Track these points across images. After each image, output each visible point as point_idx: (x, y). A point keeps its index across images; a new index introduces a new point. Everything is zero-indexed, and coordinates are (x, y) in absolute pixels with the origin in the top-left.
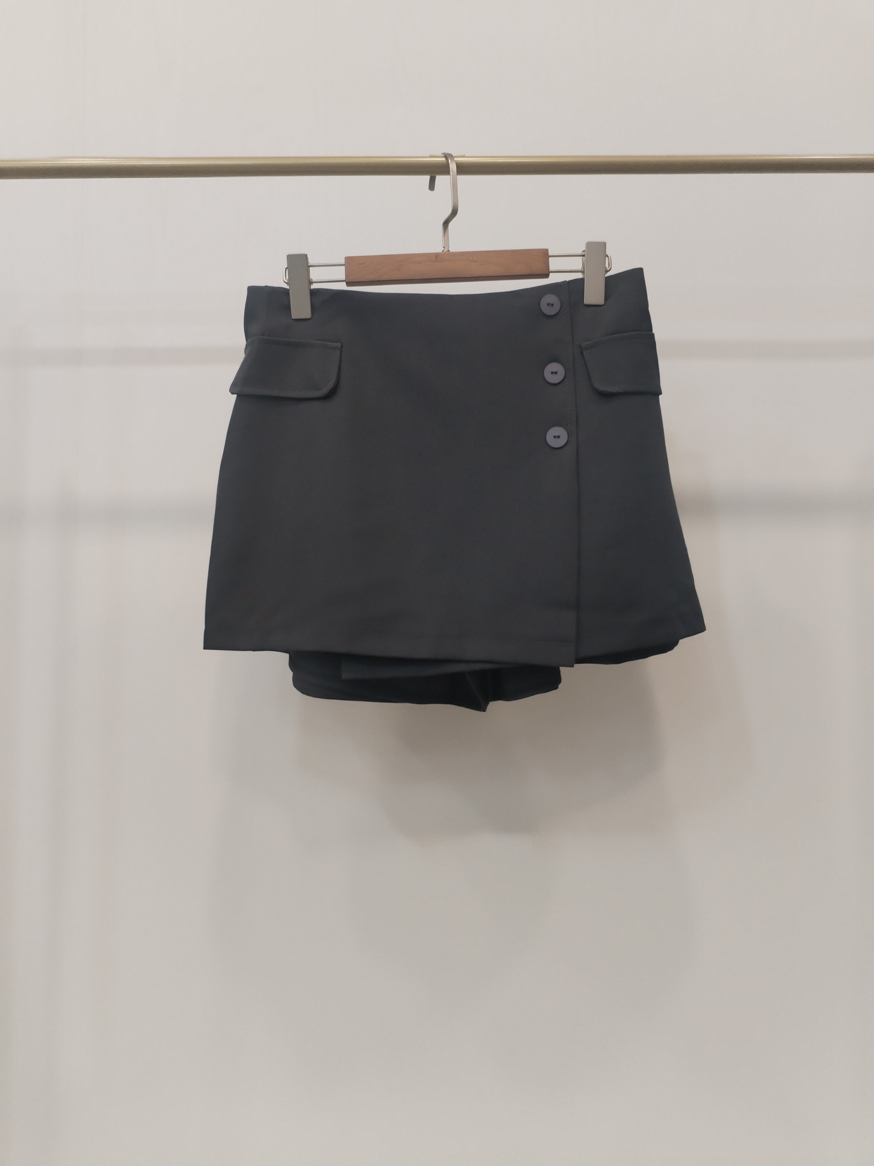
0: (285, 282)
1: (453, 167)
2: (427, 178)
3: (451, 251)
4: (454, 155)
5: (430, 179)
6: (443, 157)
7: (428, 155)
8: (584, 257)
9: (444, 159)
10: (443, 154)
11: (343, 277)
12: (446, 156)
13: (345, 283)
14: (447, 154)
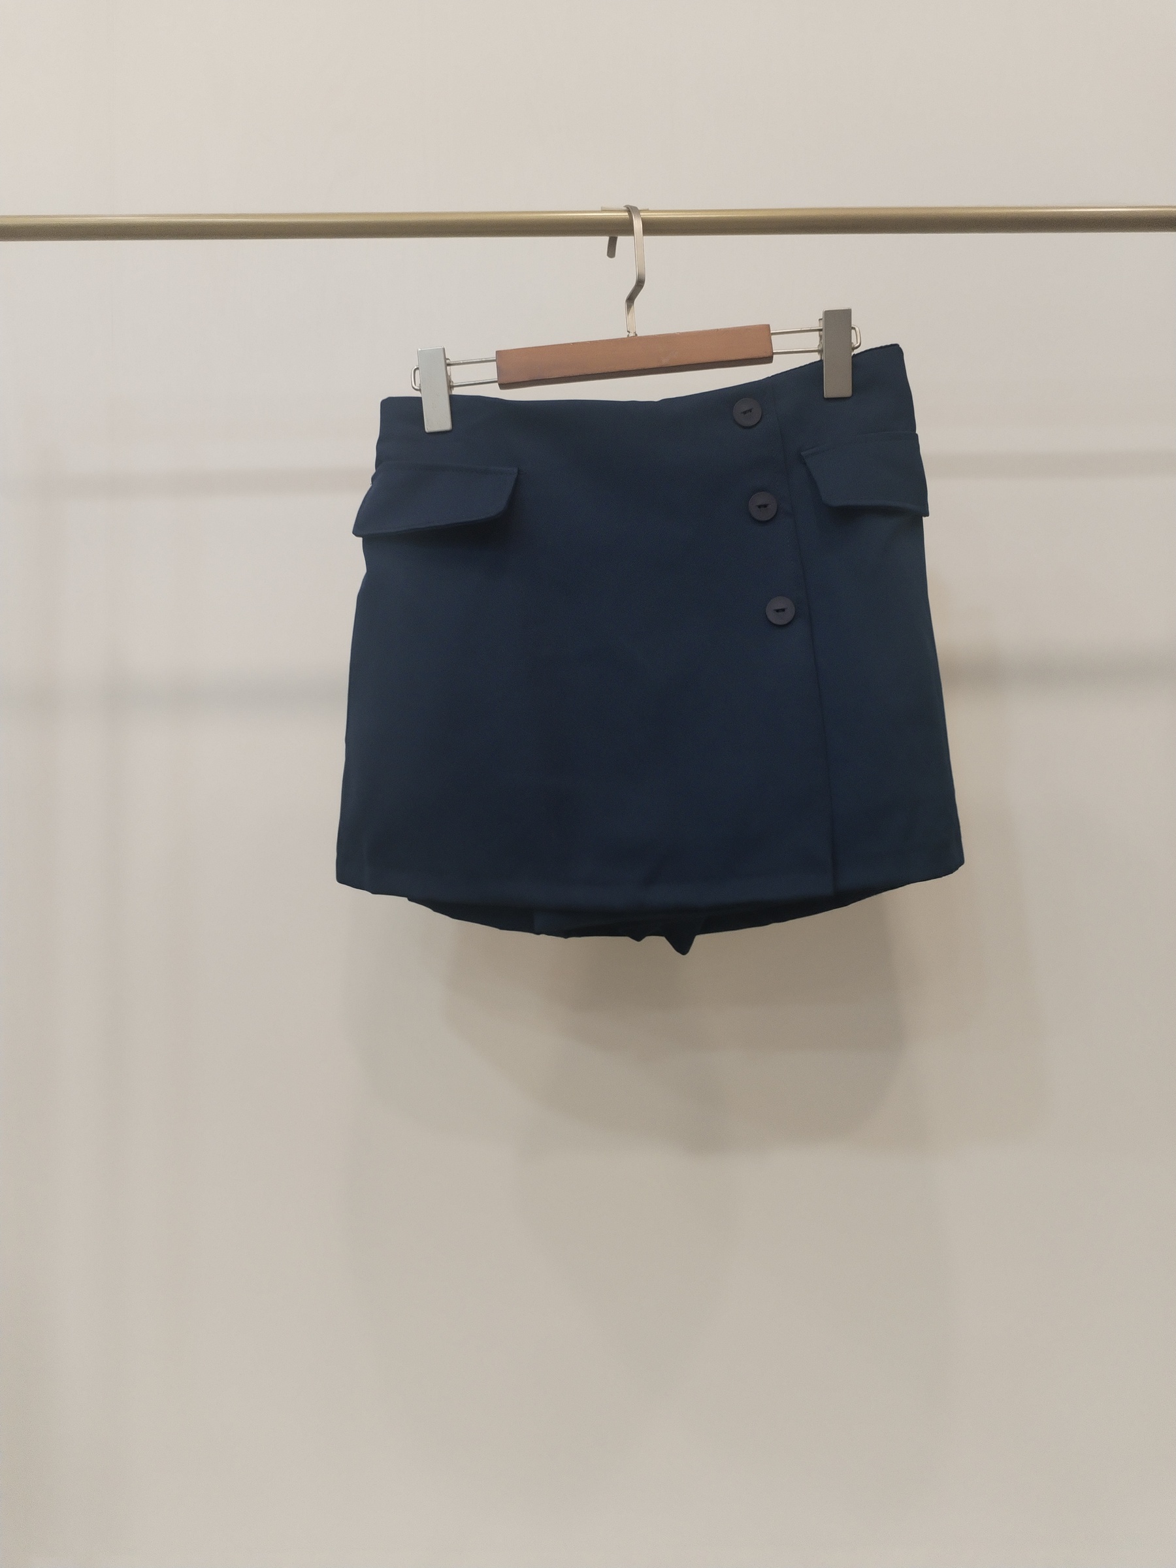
0: (414, 388)
1: (638, 225)
2: (605, 240)
3: (638, 335)
4: (639, 209)
5: (610, 241)
6: (625, 211)
7: (600, 209)
8: (821, 332)
9: (627, 214)
10: (625, 206)
11: (495, 377)
12: (630, 210)
13: (497, 384)
14: (631, 207)
